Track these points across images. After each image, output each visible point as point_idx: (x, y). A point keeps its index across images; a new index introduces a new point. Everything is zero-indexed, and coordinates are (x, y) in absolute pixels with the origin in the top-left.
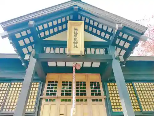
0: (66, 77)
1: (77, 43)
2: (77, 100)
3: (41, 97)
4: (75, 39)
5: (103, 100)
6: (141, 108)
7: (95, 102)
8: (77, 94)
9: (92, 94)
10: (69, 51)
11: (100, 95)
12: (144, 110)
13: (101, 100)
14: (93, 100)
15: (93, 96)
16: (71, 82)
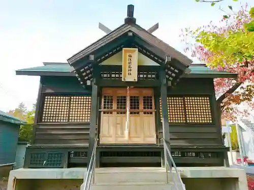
0: (121, 93)
1: (130, 70)
2: (131, 113)
3: (100, 110)
4: (129, 67)
5: (154, 113)
6: (186, 120)
7: (147, 115)
8: (131, 108)
9: (144, 108)
10: (124, 79)
11: (151, 108)
12: (188, 121)
13: (151, 113)
14: (145, 113)
15: (145, 110)
16: (125, 97)
